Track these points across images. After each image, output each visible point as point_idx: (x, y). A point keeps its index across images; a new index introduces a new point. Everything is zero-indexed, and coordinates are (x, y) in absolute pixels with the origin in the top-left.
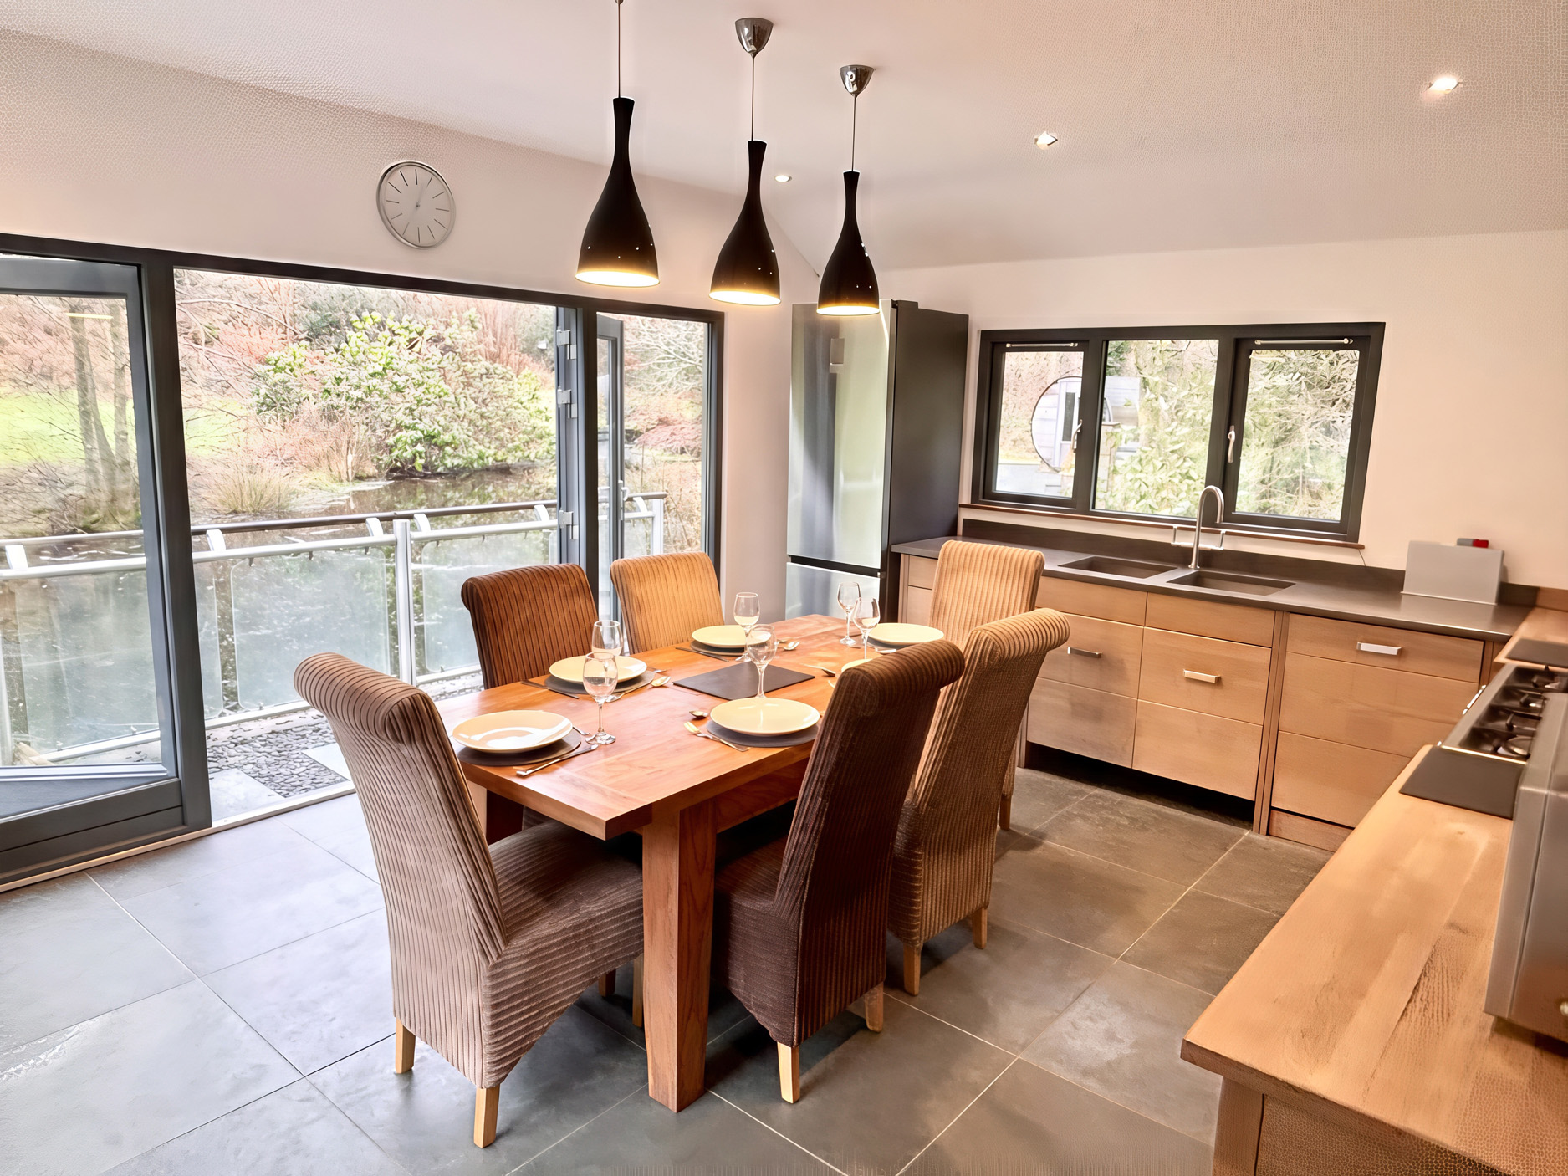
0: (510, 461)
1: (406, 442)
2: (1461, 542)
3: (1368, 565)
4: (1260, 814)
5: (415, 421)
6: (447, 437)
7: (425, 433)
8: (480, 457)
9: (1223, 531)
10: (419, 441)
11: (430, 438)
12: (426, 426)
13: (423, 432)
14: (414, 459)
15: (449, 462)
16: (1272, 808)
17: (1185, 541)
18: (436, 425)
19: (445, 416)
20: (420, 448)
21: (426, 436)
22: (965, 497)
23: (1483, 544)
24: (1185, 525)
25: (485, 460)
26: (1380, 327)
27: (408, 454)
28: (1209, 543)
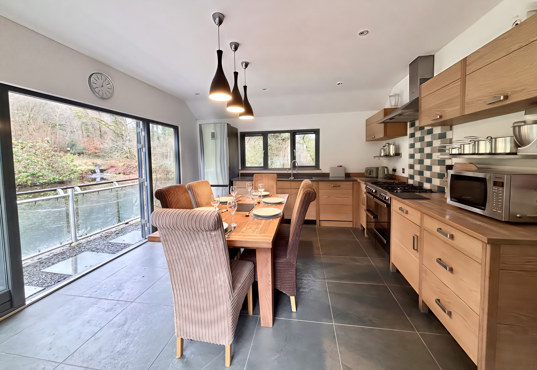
0: (65, 179)
1: (23, 177)
2: (338, 166)
3: (323, 172)
4: (317, 222)
5: (27, 170)
6: (41, 174)
7: (31, 173)
8: (54, 179)
9: (296, 169)
10: (28, 176)
11: (33, 175)
12: (31, 171)
13: (30, 173)
14: (27, 181)
15: (41, 182)
16: (320, 220)
17: (290, 172)
18: (35, 171)
19: (38, 168)
20: (29, 178)
21: (32, 174)
22: (240, 168)
23: (341, 166)
24: (290, 169)
25: (56, 180)
26: (319, 130)
27: (25, 180)
28: (295, 172)
